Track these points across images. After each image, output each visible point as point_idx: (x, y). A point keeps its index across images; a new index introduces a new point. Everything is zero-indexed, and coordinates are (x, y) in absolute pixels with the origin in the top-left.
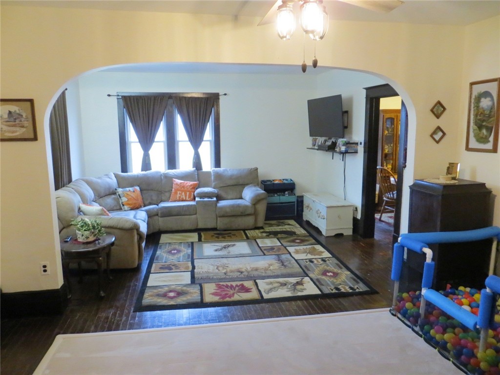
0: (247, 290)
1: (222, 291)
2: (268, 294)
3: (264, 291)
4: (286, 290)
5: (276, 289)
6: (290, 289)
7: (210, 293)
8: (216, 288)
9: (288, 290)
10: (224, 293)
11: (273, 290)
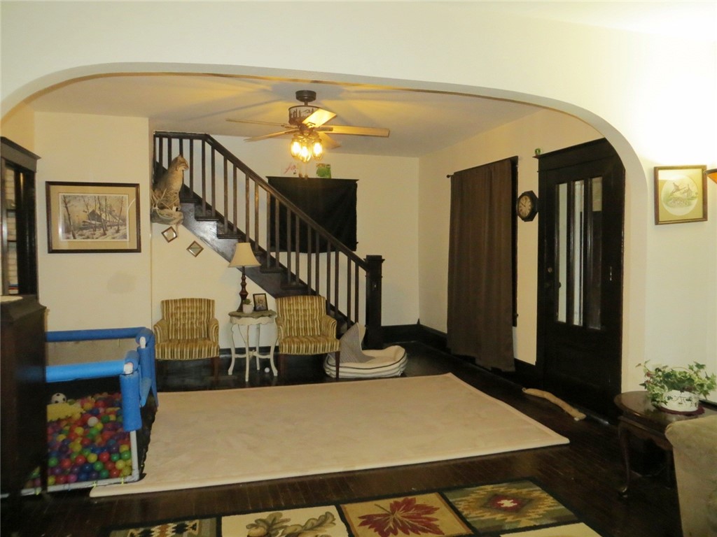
0: (368, 521)
1: (419, 516)
2: (327, 513)
3: (334, 519)
4: (289, 524)
5: (309, 526)
6: (280, 525)
7: (437, 511)
8: (435, 523)
9: (285, 524)
10: (411, 512)
11: (315, 523)
